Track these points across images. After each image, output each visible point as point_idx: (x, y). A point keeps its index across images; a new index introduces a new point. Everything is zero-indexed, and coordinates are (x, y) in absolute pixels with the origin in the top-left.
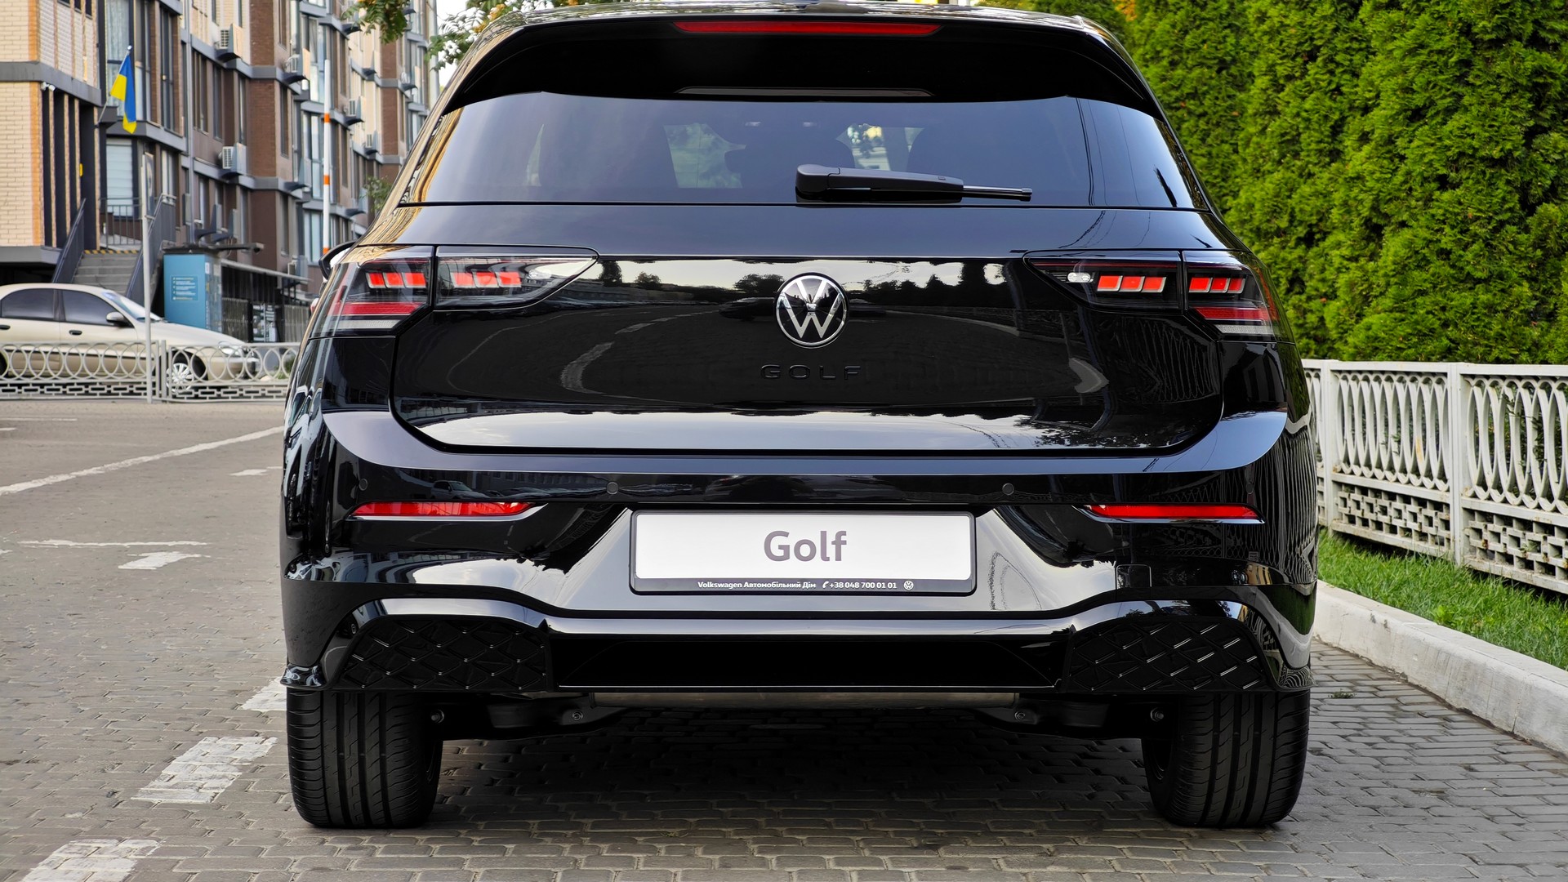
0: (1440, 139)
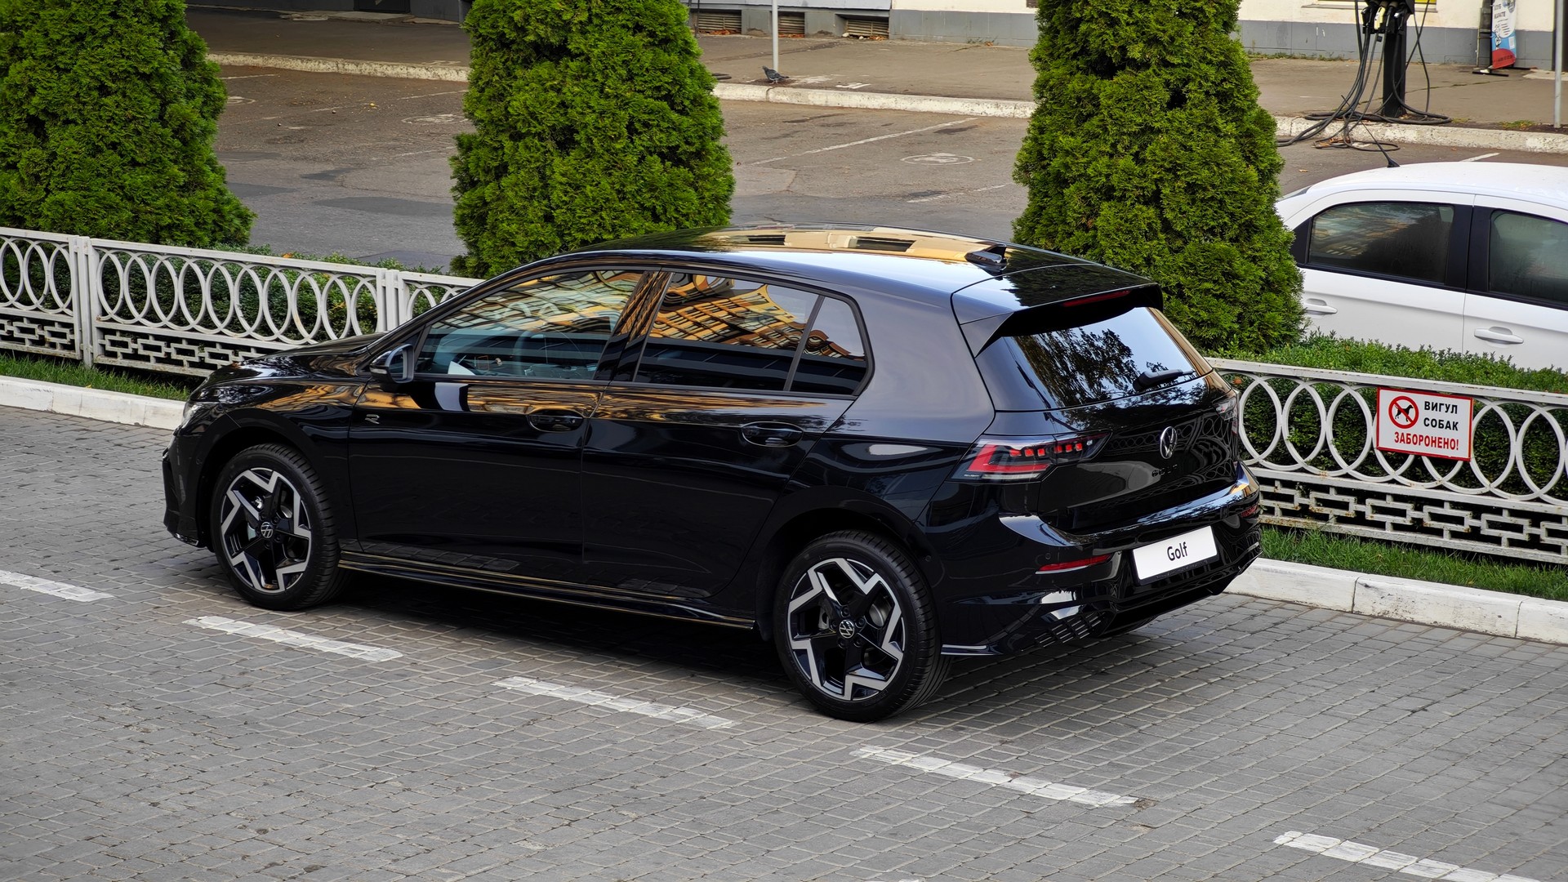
0: (102, 60)
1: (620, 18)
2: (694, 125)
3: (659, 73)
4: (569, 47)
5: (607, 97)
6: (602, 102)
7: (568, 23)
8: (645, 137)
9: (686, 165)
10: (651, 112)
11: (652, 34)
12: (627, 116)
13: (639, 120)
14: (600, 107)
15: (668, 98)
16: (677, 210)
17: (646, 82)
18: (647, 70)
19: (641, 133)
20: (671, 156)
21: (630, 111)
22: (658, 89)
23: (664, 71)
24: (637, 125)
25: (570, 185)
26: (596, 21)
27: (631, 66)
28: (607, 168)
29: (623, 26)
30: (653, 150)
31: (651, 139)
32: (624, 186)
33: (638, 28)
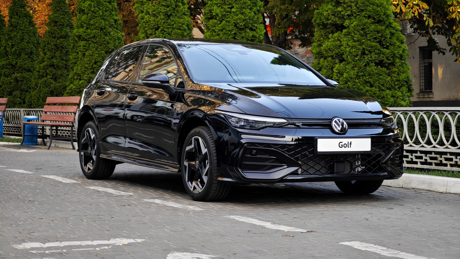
1: (363, 13)
2: (390, 52)
3: (376, 33)
4: (344, 24)
5: (355, 41)
6: (354, 43)
7: (343, 15)
8: (369, 56)
9: (386, 67)
10: (372, 47)
11: (374, 19)
12: (361, 48)
13: (366, 50)
14: (351, 45)
15: (380, 42)
16: (379, 83)
17: (371, 36)
18: (371, 31)
19: (367, 55)
20: (380, 63)
21: (363, 46)
22: (375, 38)
23: (378, 32)
24: (366, 52)
25: (339, 73)
26: (355, 15)
27: (366, 31)
28: (353, 67)
29: (365, 17)
30: (373, 61)
31: (371, 57)
32: (358, 73)
33: (369, 17)
